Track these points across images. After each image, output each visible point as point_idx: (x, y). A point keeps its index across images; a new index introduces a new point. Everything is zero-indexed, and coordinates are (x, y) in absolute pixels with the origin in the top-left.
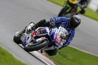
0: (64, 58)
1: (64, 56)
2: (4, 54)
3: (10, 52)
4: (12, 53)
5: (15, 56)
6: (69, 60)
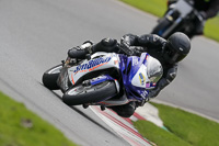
0: (180, 140)
1: (181, 136)
2: (44, 131)
3: (58, 126)
4: (63, 130)
5: (69, 136)
6: (191, 143)
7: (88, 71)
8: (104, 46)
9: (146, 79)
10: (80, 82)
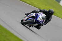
7: (28, 17)
8: (33, 12)
9: (41, 19)
10: (26, 20)
